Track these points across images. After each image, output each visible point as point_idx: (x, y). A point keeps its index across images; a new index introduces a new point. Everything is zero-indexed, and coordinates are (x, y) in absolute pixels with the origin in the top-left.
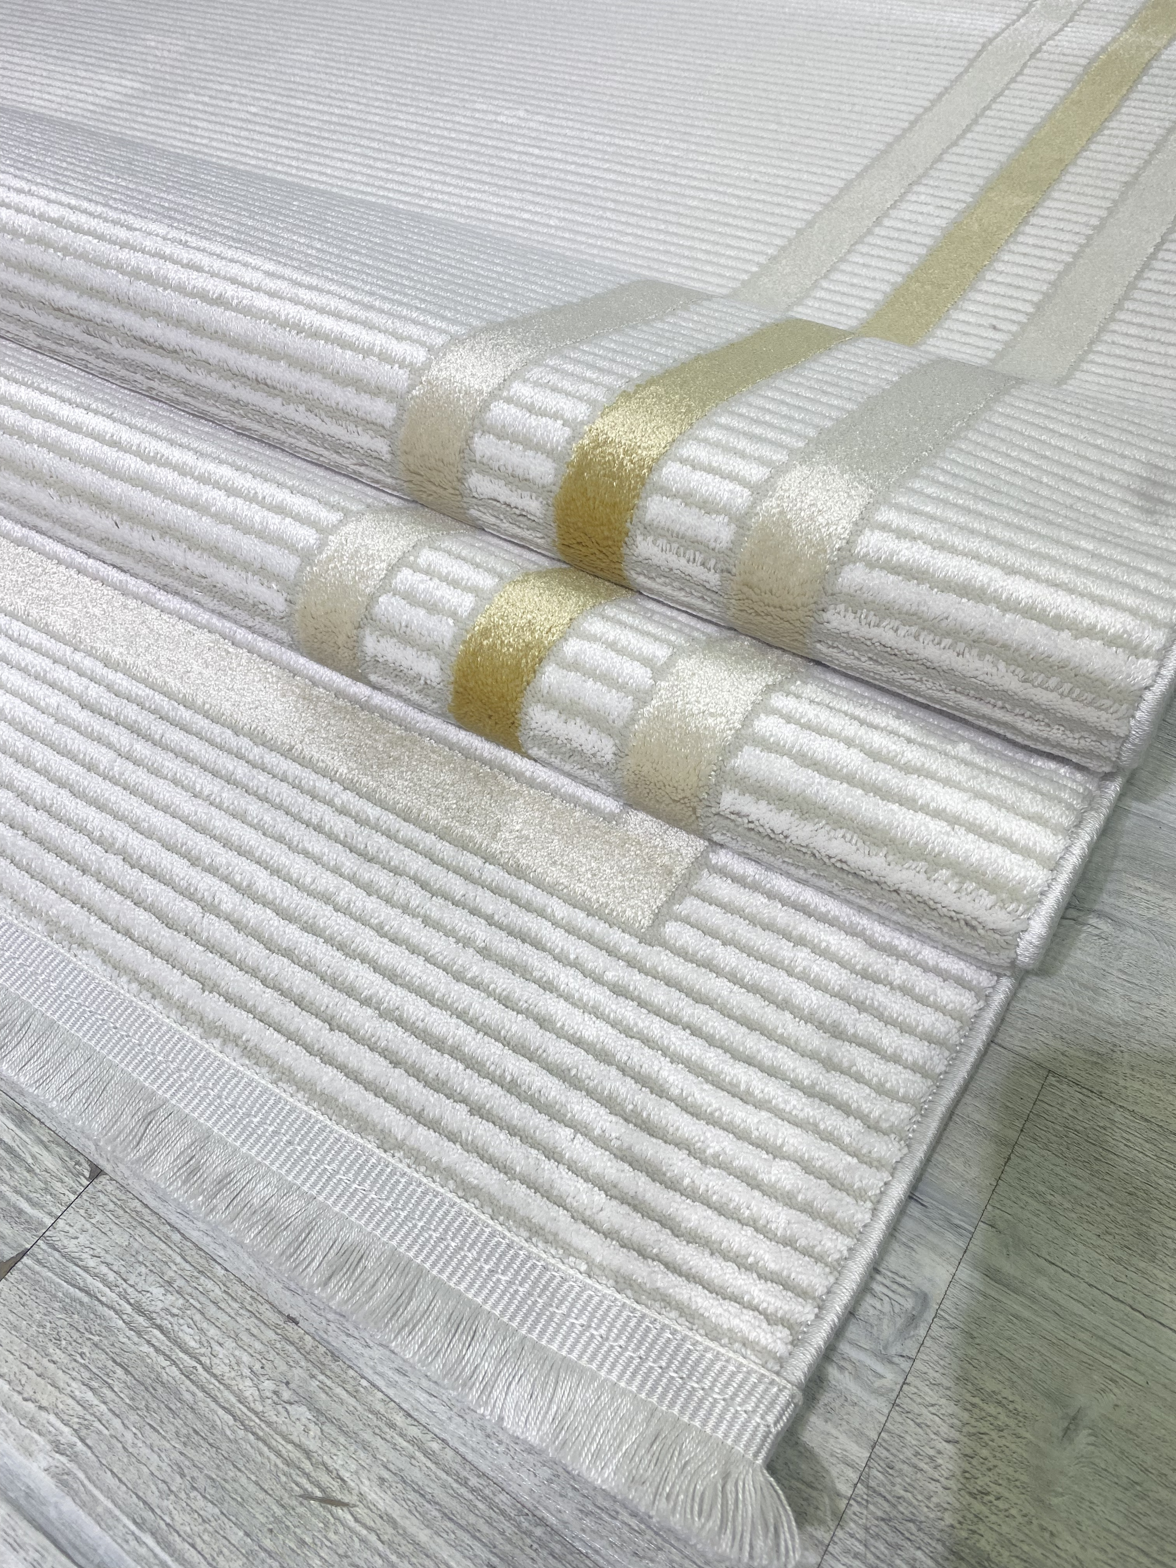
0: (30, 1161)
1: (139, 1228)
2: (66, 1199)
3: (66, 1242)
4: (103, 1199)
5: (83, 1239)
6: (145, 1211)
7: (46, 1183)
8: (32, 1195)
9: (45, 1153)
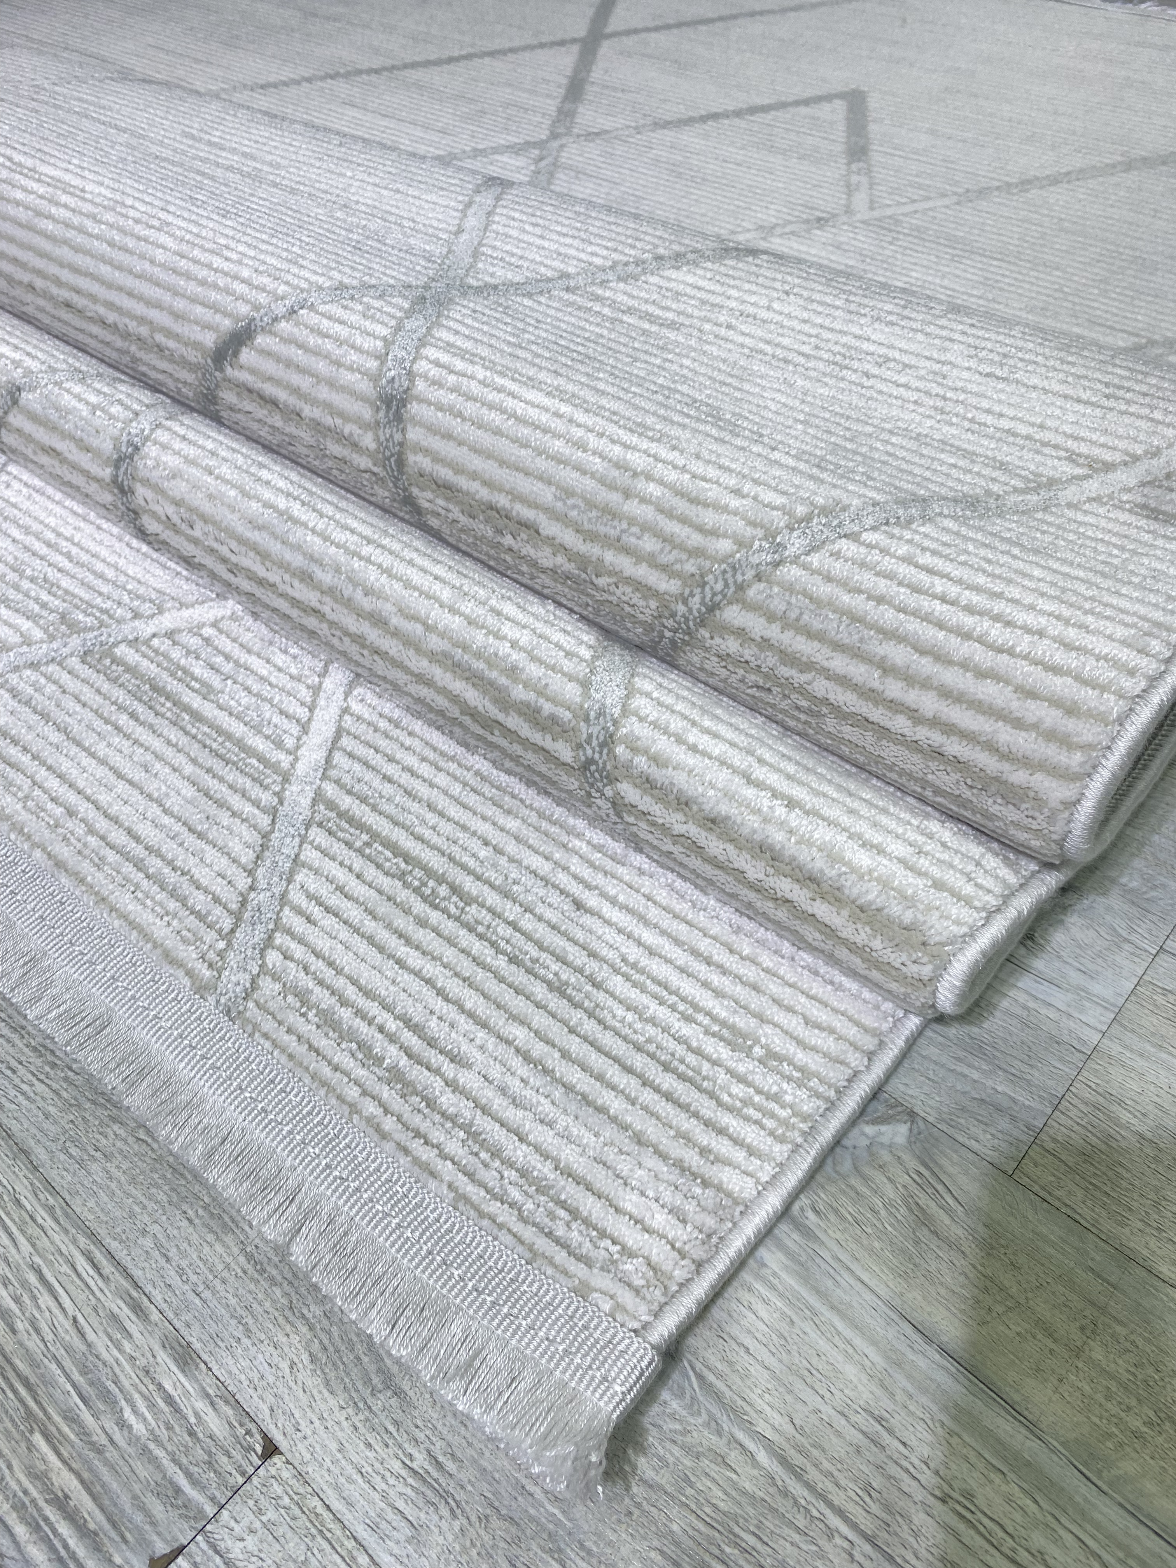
0: (193, 1420)
1: (319, 1539)
2: (231, 1481)
3: (229, 1543)
4: (278, 1489)
5: (251, 1542)
6: (326, 1515)
7: (210, 1453)
8: (192, 1469)
9: (210, 1410)
